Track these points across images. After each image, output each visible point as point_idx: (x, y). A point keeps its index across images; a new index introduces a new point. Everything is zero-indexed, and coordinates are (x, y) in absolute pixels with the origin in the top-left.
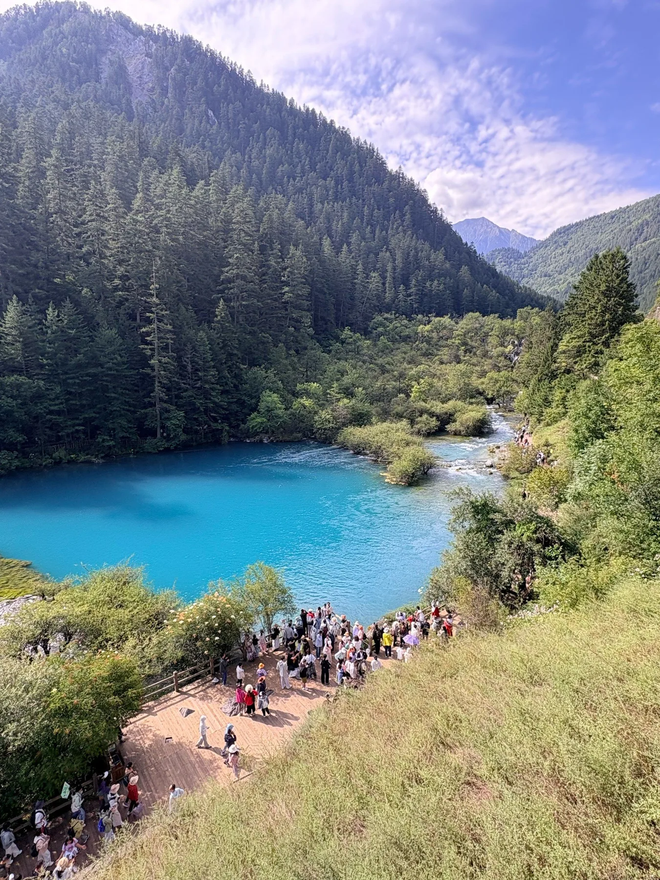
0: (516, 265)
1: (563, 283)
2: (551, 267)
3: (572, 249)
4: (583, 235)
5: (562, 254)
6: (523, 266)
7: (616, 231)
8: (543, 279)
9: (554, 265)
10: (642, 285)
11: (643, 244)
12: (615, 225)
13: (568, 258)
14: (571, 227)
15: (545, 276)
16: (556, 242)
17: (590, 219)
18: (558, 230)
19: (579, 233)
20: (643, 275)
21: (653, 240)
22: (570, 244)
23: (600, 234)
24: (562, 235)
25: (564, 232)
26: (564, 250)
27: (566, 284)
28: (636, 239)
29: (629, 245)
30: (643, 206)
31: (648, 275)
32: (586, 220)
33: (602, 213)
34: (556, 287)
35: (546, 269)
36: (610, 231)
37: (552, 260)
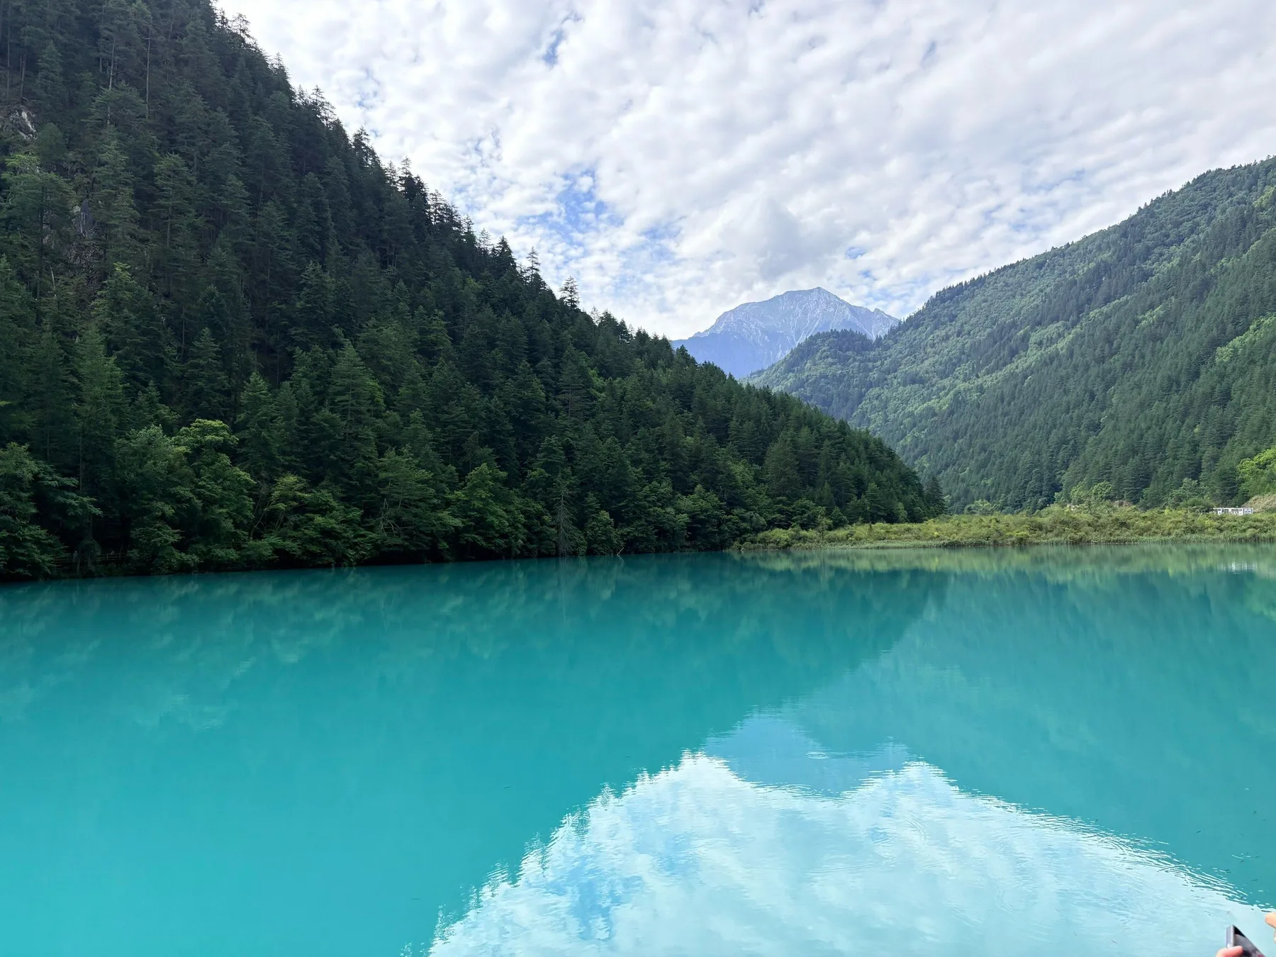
0: (857, 363)
1: (947, 394)
2: (927, 363)
3: (967, 328)
4: (985, 301)
5: (947, 338)
6: (870, 365)
7: (1048, 290)
8: (908, 388)
9: (931, 360)
10: (1107, 387)
11: (1105, 309)
12: (1046, 281)
13: (959, 345)
14: (960, 288)
15: (913, 382)
16: (935, 317)
17: (998, 271)
18: (938, 294)
19: (979, 298)
20: (1106, 366)
21: (1123, 299)
22: (962, 318)
23: (1018, 297)
24: (946, 304)
25: (951, 298)
26: (951, 329)
27: (950, 396)
28: (1089, 300)
29: (1075, 313)
30: (1097, 243)
31: (1118, 365)
32: (991, 274)
33: (1020, 259)
34: (933, 403)
35: (915, 368)
36: (1037, 291)
37: (929, 350)
